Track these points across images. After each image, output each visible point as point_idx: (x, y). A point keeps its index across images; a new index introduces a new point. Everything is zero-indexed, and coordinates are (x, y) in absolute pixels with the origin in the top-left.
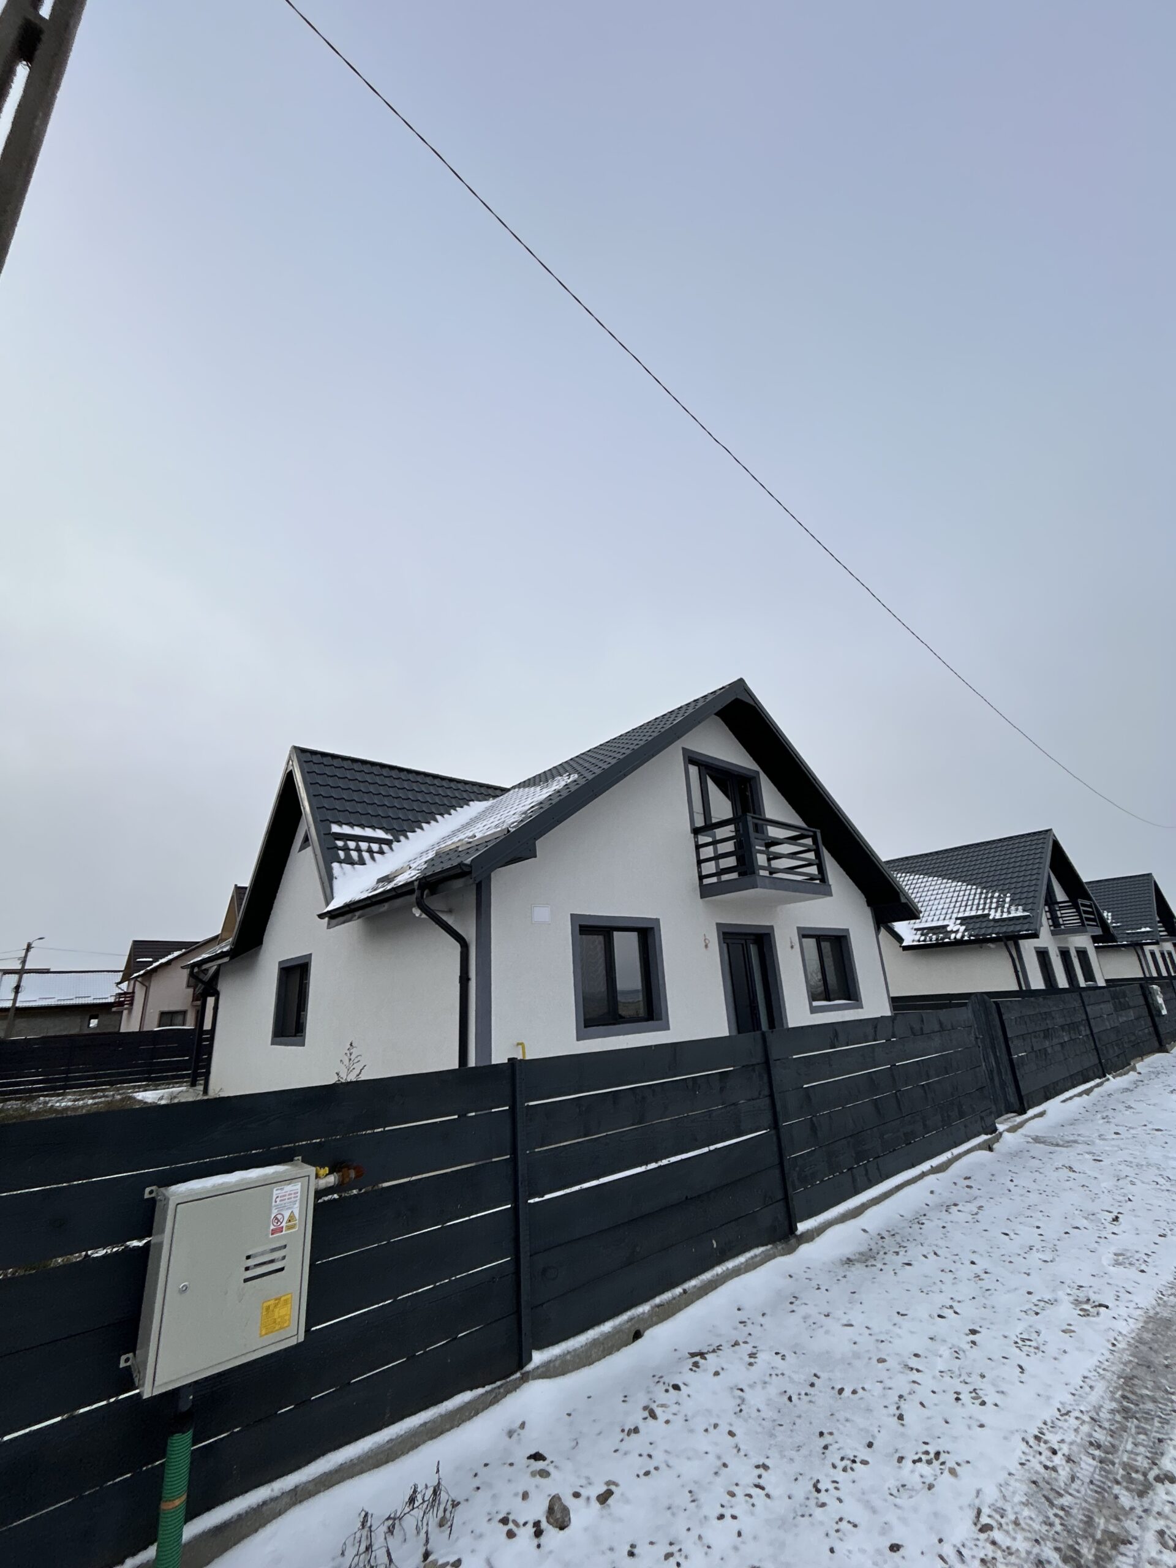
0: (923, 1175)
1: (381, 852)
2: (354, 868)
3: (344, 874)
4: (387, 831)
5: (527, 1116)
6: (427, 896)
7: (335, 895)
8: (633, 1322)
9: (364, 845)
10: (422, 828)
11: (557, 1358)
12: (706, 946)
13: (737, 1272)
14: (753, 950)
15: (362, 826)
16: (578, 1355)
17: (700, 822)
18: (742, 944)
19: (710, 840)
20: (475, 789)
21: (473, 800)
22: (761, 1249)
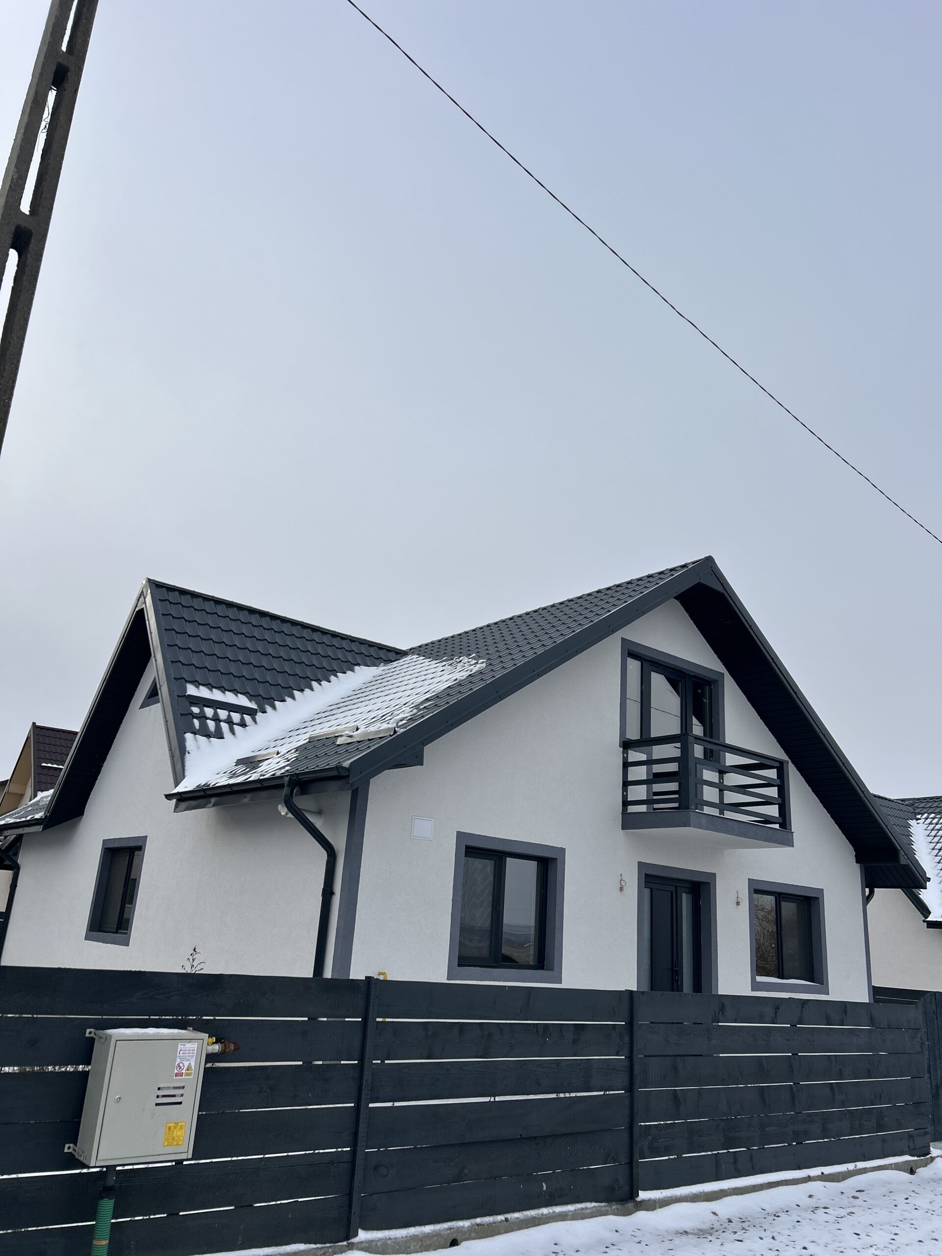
0: (809, 1179)
1: (243, 724)
2: (210, 742)
3: (198, 748)
4: (251, 697)
5: (376, 1029)
6: (295, 796)
7: (186, 774)
8: (452, 1231)
9: (223, 714)
10: (293, 698)
11: (379, 1240)
12: (621, 889)
13: (563, 1217)
14: (685, 900)
15: (223, 689)
16: (398, 1243)
17: (634, 734)
18: (672, 892)
19: (643, 757)
20: (363, 649)
21: (359, 665)
22: (594, 1204)
